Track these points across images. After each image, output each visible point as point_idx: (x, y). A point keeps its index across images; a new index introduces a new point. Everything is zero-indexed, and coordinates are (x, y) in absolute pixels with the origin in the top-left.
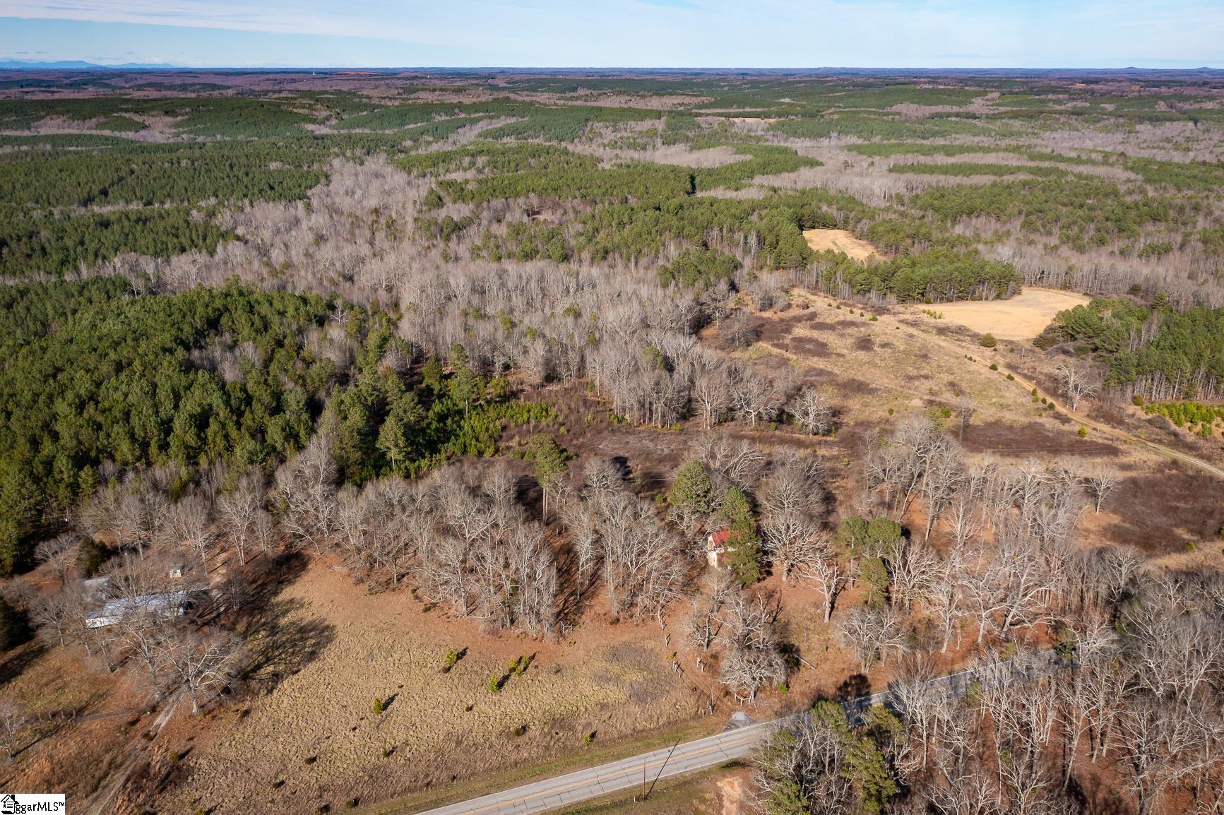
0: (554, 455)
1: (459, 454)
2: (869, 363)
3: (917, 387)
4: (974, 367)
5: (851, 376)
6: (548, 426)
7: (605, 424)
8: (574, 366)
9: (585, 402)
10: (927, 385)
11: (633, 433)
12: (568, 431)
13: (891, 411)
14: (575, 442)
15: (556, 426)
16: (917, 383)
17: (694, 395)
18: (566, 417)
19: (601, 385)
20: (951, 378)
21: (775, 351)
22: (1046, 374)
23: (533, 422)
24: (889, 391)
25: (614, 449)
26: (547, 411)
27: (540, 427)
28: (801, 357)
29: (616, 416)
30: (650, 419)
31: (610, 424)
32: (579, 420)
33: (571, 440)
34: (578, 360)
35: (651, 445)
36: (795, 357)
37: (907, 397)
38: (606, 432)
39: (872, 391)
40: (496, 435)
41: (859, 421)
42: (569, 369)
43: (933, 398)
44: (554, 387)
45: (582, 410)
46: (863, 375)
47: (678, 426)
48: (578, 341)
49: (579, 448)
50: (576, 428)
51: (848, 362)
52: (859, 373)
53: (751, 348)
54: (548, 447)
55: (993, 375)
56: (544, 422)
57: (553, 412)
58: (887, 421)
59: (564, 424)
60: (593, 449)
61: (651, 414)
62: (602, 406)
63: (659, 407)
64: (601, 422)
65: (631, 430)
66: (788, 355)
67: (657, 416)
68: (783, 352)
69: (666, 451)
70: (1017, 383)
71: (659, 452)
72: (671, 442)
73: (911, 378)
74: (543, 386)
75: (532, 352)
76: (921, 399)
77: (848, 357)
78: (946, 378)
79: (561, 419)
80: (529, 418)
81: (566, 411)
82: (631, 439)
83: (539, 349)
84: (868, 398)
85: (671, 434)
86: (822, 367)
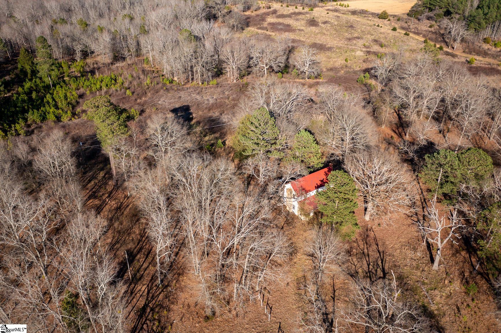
0: (112, 118)
1: (38, 121)
2: (319, 33)
3: (355, 44)
4: (382, 30)
5: (313, 41)
6: (117, 90)
7: (160, 85)
8: (133, 49)
9: (143, 71)
10: (360, 43)
11: (183, 89)
12: (133, 93)
13: (346, 60)
14: (139, 101)
15: (123, 90)
16: (354, 42)
17: (222, 57)
18: (131, 83)
19: (154, 60)
20: (373, 37)
21: (260, 31)
22: (425, 30)
23: (105, 89)
24: (340, 48)
25: (170, 103)
26: (115, 80)
27: (111, 92)
28: (277, 33)
29: (168, 79)
30: (192, 79)
31: (164, 85)
32: (140, 84)
33: (136, 100)
34: (135, 44)
35: (198, 97)
36: (273, 34)
37: (353, 50)
38: (162, 91)
39: (329, 49)
40: (73, 101)
41: (328, 68)
42: (129, 51)
43: (368, 50)
44: (119, 64)
45: (142, 77)
46: (319, 40)
47: (215, 81)
48: (133, 32)
49: (143, 105)
50: (139, 91)
51: (307, 33)
52: (317, 39)
53: (244, 31)
54: (103, 110)
55: (395, 33)
56: (113, 88)
57: (120, 80)
58: (346, 66)
59: (129, 88)
60: (154, 105)
61: (193, 75)
62: (157, 74)
63: (198, 69)
64: (158, 84)
65: (181, 88)
66: (268, 33)
67: (197, 76)
68: (265, 32)
69: (211, 101)
70: (411, 37)
71: (206, 102)
72: (212, 94)
73: (350, 39)
74: (112, 64)
75: (101, 40)
76: (361, 51)
77: (306, 31)
78: (370, 38)
79: (126, 85)
80: (101, 87)
81: (130, 79)
82: (182, 94)
83: (106, 38)
84: (328, 53)
85: (211, 88)
86: (293, 38)
